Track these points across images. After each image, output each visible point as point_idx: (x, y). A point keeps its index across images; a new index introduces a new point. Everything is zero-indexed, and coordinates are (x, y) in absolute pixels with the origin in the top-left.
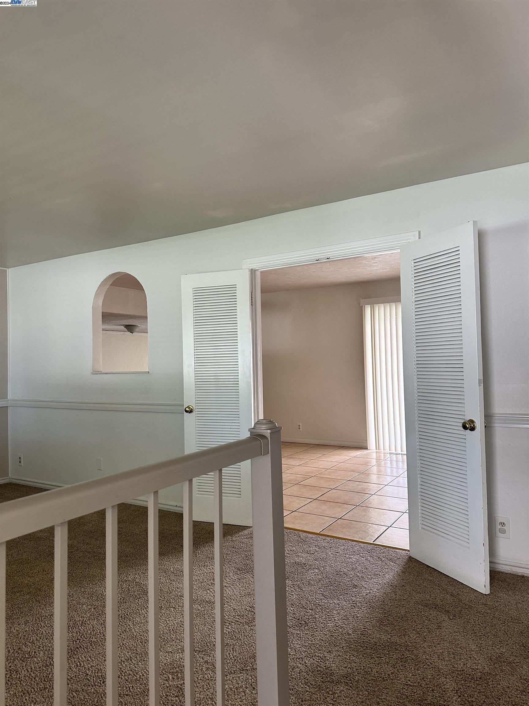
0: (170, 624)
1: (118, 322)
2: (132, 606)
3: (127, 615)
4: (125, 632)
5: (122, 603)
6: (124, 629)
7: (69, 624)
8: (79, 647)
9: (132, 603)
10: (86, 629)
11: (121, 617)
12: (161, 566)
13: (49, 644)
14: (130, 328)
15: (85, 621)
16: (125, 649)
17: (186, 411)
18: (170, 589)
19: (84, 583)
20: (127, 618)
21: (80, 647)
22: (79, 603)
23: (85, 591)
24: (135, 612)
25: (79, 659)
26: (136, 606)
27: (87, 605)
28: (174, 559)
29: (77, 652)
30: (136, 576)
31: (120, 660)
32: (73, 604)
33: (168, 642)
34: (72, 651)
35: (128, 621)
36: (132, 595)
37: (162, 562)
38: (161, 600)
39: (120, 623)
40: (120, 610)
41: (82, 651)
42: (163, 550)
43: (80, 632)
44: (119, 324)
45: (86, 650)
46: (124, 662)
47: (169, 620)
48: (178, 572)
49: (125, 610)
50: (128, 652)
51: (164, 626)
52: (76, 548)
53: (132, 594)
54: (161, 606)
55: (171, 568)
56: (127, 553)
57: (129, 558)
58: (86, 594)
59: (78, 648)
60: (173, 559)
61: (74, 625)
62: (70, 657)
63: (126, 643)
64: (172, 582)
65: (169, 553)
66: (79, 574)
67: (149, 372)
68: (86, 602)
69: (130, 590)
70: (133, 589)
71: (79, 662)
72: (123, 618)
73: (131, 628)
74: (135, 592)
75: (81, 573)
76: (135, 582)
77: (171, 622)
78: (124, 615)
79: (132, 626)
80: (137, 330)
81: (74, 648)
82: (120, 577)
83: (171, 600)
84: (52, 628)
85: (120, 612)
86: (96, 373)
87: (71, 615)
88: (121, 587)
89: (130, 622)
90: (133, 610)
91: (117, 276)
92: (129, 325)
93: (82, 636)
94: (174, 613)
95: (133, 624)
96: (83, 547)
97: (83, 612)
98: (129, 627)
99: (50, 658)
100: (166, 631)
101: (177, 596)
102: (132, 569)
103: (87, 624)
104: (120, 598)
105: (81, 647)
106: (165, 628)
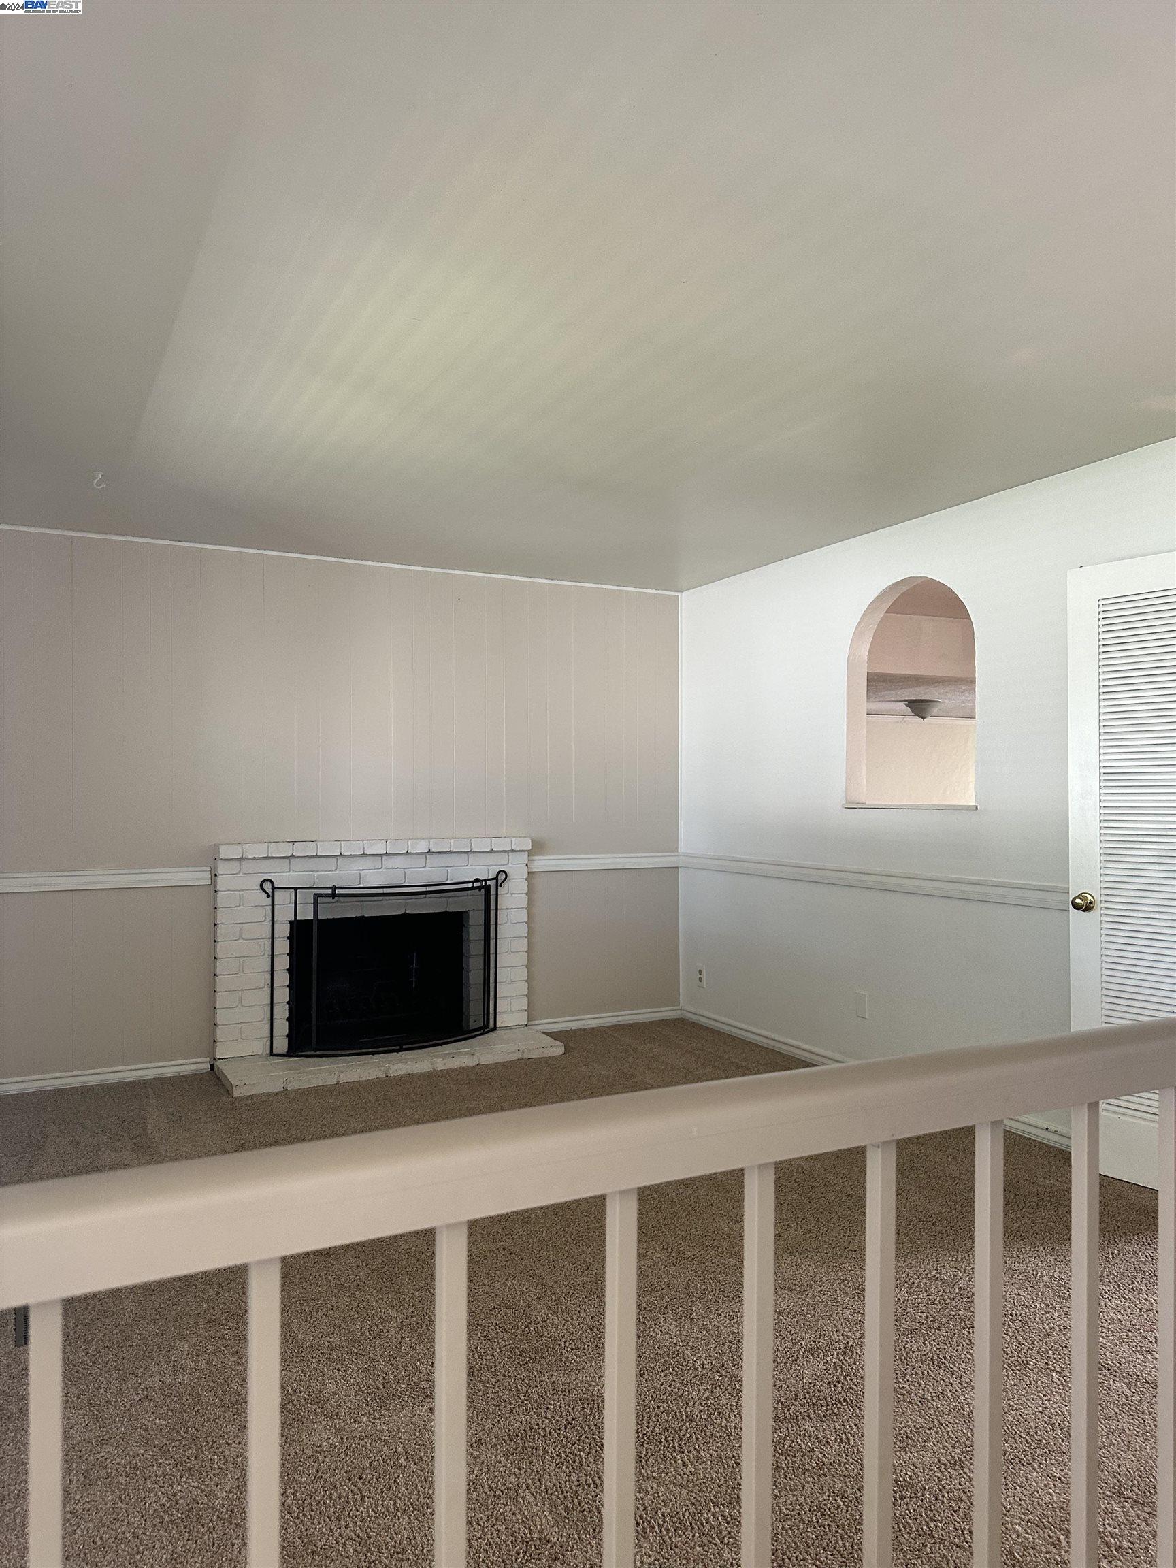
0: (1053, 1411)
1: (893, 694)
2: (955, 1341)
3: (945, 1358)
4: (943, 1397)
5: (930, 1328)
6: (940, 1388)
7: (819, 1343)
8: (842, 1399)
9: (955, 1334)
10: (855, 1364)
11: (932, 1359)
12: (1019, 1263)
13: (780, 1373)
14: (919, 707)
15: (852, 1346)
16: (946, 1437)
17: (1076, 907)
18: (1045, 1325)
19: (843, 1260)
20: (946, 1366)
21: (845, 1400)
22: (835, 1303)
23: (846, 1280)
24: (963, 1356)
25: (843, 1425)
26: (964, 1343)
27: (852, 1311)
28: (1049, 1256)
29: (839, 1409)
30: (960, 1275)
31: (936, 1460)
32: (822, 1301)
33: (1049, 1451)
34: (828, 1405)
35: (949, 1375)
36: (953, 1316)
37: (1021, 1256)
38: (1023, 1344)
39: (930, 1372)
40: (926, 1342)
41: (850, 1410)
42: (1019, 1227)
43: (841, 1368)
44: (893, 699)
45: (858, 1411)
46: (945, 1465)
47: (1049, 1400)
48: (1063, 1288)
49: (938, 1346)
50: (953, 1447)
51: (1036, 1410)
52: (822, 1181)
53: (953, 1313)
54: (1026, 1361)
55: (1044, 1274)
56: (933, 1216)
57: (940, 1229)
58: (850, 1287)
59: (840, 1401)
60: (1046, 1255)
61: (827, 1348)
62: (824, 1416)
63: (947, 1423)
64: (1049, 1309)
65: (1036, 1237)
66: (831, 1239)
67: (977, 808)
68: (851, 1303)
69: (947, 1302)
70: (953, 1301)
71: (845, 1433)
72: (936, 1363)
73: (956, 1391)
74: (960, 1310)
75: (836, 1237)
76: (956, 1287)
77: (1055, 1406)
78: (939, 1357)
79: (958, 1389)
80: (935, 711)
81: (831, 1398)
82: (922, 1266)
83: (1050, 1352)
84: (783, 1341)
85: (928, 1348)
86: (851, 806)
87: (821, 1325)
88: (926, 1291)
89: (952, 1377)
90: (957, 1350)
91: (905, 588)
92: (916, 700)
93: (848, 1378)
94: (1061, 1387)
95: (961, 1384)
96: (835, 1182)
97: (845, 1324)
98: (951, 1388)
99: (783, 1405)
100: (1043, 1423)
101: (1066, 1347)
102: (948, 1255)
103: (857, 1353)
104: (925, 1315)
105: (847, 1401)
106: (1039, 1415)
